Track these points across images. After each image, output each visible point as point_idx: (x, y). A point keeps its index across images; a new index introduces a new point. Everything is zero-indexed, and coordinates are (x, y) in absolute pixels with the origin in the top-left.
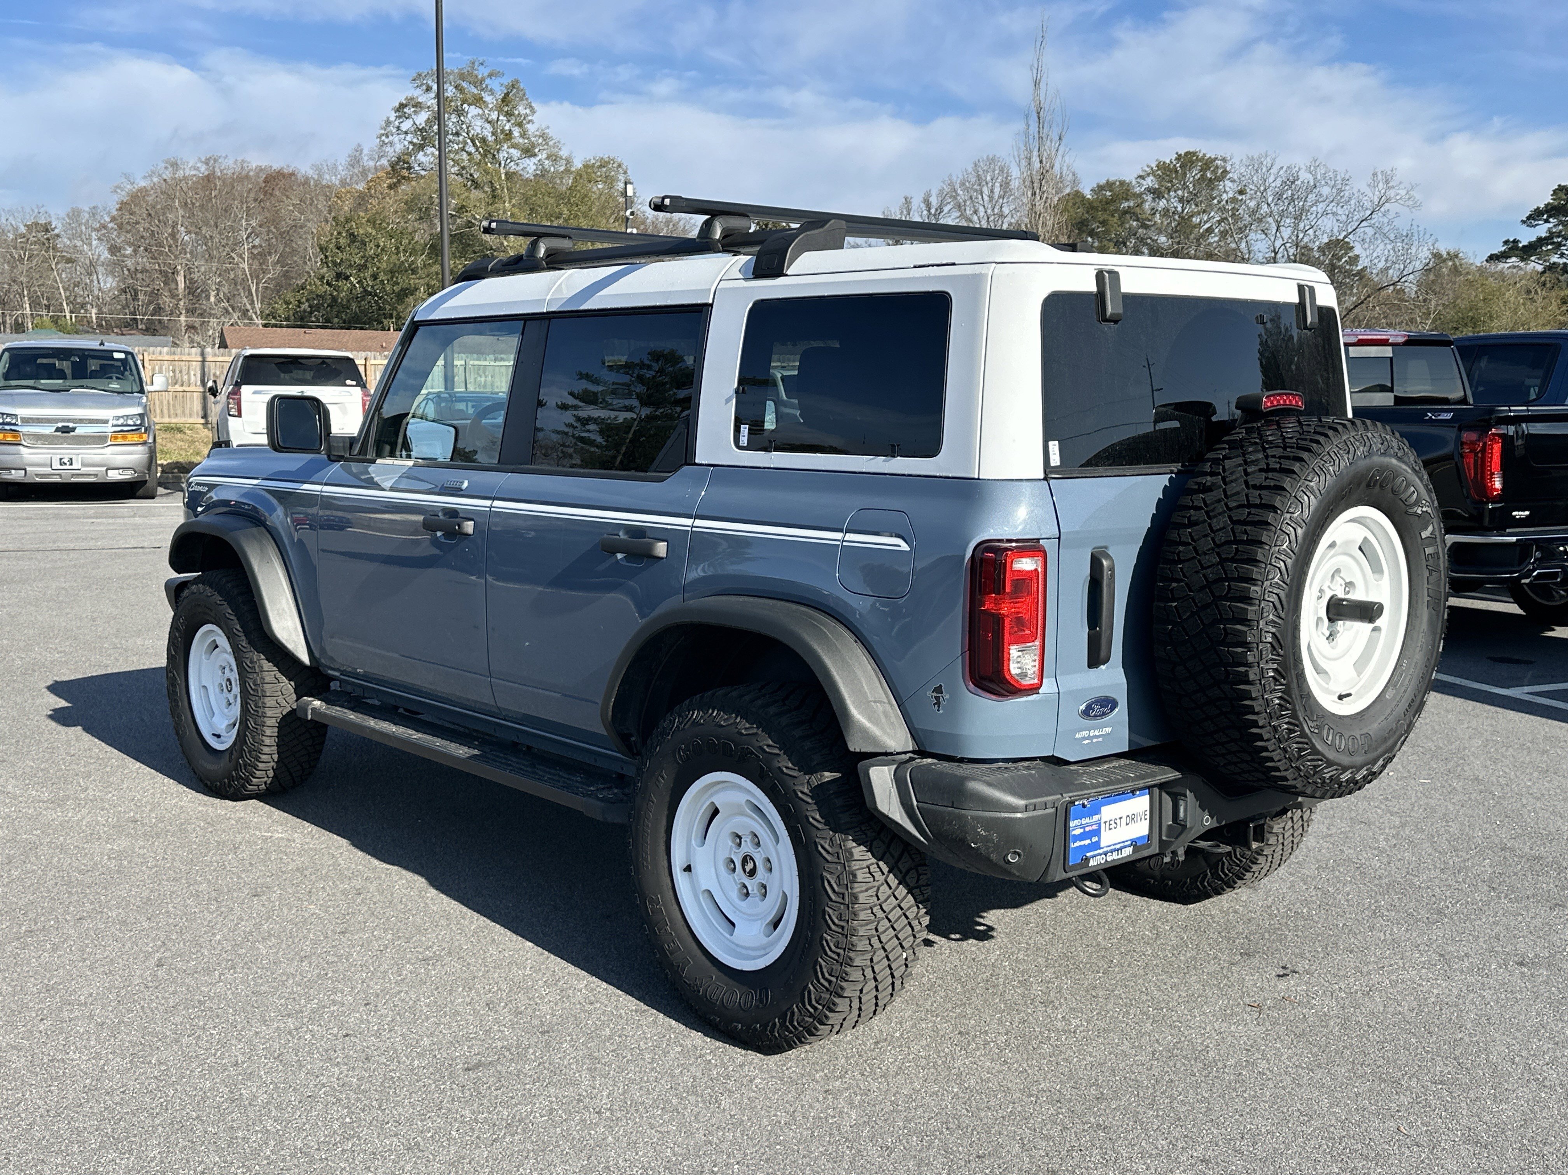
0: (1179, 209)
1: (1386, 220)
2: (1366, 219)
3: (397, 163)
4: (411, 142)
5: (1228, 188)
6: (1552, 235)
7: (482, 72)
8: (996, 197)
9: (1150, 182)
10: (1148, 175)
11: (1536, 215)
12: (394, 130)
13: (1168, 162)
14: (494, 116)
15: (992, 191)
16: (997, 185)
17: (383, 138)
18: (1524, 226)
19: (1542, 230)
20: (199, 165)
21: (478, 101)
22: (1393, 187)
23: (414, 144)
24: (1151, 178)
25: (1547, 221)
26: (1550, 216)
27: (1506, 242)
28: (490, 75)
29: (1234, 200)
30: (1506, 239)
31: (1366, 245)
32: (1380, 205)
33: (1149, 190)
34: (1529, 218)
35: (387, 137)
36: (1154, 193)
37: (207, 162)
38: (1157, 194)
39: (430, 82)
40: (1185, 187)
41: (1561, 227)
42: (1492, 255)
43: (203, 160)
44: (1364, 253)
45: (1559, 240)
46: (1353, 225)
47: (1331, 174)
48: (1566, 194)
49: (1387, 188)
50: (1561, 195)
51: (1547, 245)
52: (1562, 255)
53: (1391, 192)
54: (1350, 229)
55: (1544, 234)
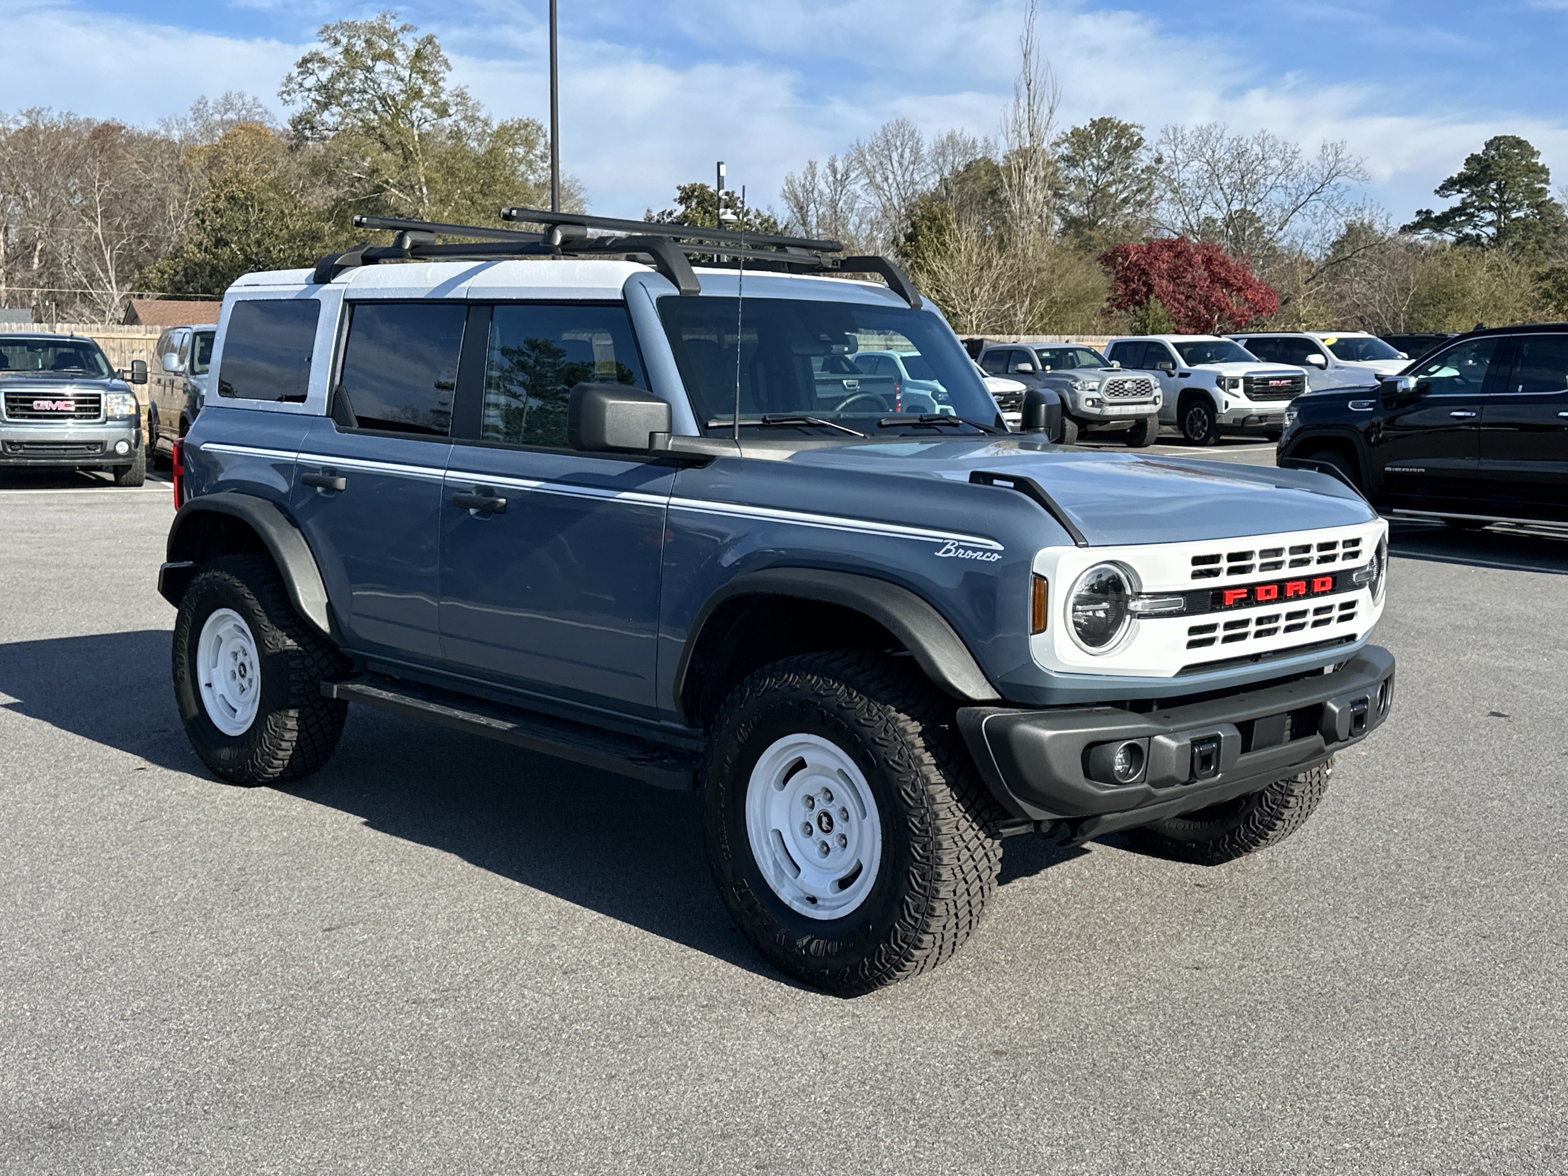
0: (1095, 179)
1: (1335, 194)
2: (1315, 192)
3: (300, 122)
4: (314, 100)
5: (1143, 158)
6: (1465, 205)
7: (393, 25)
8: (906, 163)
9: (1065, 150)
10: (1064, 142)
11: (1450, 185)
12: (296, 87)
13: (1082, 128)
14: (406, 74)
15: (902, 156)
16: (907, 150)
17: (285, 96)
18: (1437, 196)
19: (1455, 200)
20: (19, 118)
21: (389, 56)
22: (1343, 160)
23: (318, 102)
24: (1067, 145)
25: (1460, 191)
26: (1462, 187)
27: (1419, 213)
28: (403, 29)
29: (1148, 169)
30: (1418, 209)
31: (1318, 219)
32: (1330, 177)
33: (1063, 158)
34: (1443, 188)
35: (289, 94)
36: (1068, 161)
37: (29, 114)
38: (1071, 162)
39: (338, 36)
40: (1100, 156)
41: (1474, 198)
42: (1404, 226)
43: (24, 112)
44: (1315, 227)
45: (1472, 210)
46: (1302, 198)
47: (1280, 146)
48: (1479, 164)
49: (1337, 161)
50: (1474, 164)
51: (1460, 216)
52: (1475, 227)
53: (1341, 165)
54: (1300, 203)
55: (1457, 204)
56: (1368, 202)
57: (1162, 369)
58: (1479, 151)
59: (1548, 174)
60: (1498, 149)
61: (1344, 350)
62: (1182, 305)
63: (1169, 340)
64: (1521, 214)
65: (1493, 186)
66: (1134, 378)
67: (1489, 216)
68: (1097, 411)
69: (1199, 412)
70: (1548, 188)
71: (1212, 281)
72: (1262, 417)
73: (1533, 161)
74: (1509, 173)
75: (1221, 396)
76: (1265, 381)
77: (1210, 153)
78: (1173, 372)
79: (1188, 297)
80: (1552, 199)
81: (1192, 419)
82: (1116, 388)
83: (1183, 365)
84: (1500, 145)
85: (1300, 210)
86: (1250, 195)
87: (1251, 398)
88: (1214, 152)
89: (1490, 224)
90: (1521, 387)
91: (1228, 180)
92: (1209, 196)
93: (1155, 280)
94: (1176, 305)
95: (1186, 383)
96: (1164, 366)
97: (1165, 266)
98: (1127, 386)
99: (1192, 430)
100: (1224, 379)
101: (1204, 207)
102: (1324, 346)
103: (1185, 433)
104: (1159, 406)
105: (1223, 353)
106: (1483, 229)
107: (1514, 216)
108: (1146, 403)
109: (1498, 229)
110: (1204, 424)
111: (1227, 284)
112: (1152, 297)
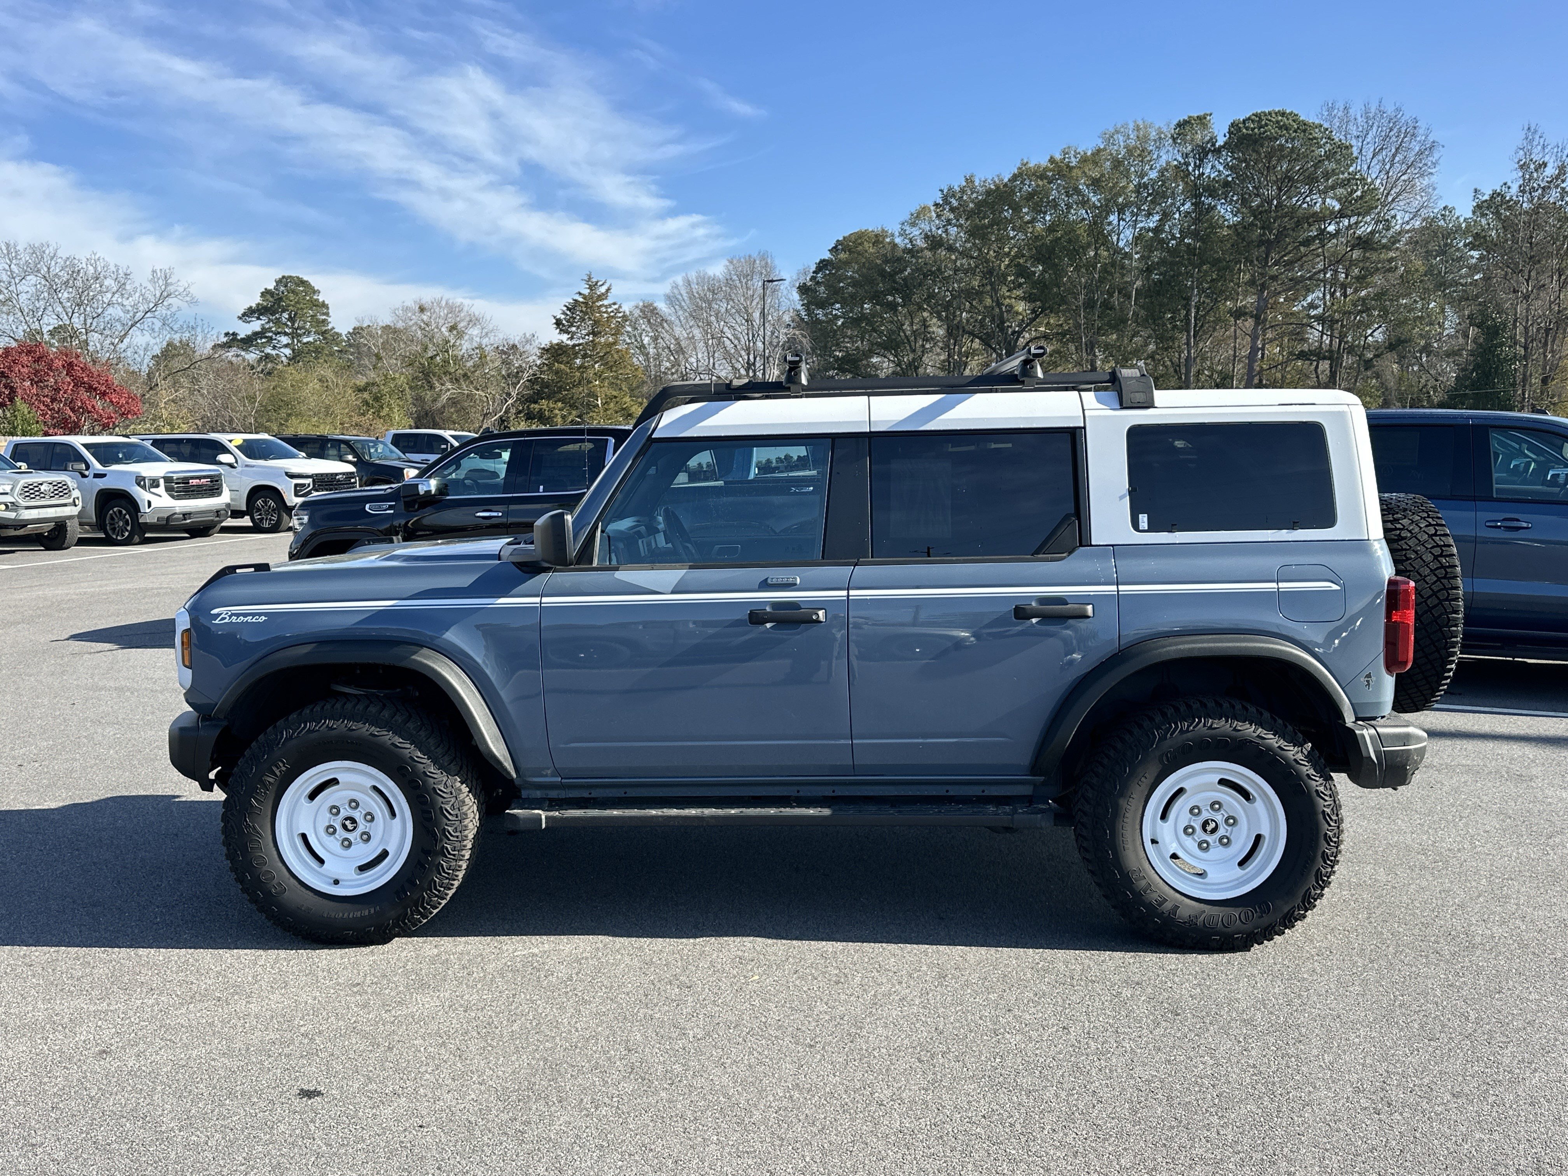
1: (169, 313)
2: (149, 311)
6: (264, 330)
11: (249, 314)
18: (240, 321)
19: (256, 325)
22: (172, 284)
25: (258, 318)
26: (260, 315)
27: (227, 334)
30: (226, 331)
32: (163, 298)
34: (244, 315)
41: (271, 324)
42: (216, 345)
44: (153, 341)
45: (270, 334)
46: (139, 315)
47: (114, 269)
48: (272, 297)
49: (167, 285)
50: (268, 297)
51: (261, 338)
52: (274, 348)
53: (171, 288)
54: (136, 319)
55: (258, 329)
56: (199, 320)
57: (74, 470)
58: (271, 286)
59: (328, 308)
60: (286, 286)
61: (251, 450)
62: (47, 406)
63: (78, 441)
64: (311, 339)
65: (285, 315)
66: (50, 479)
67: (285, 340)
68: (12, 515)
69: (120, 512)
70: (330, 320)
71: (76, 385)
72: (186, 515)
73: (315, 297)
74: (298, 306)
75: (142, 495)
76: (185, 480)
77: (46, 269)
78: (87, 473)
79: (53, 400)
80: (333, 328)
81: (112, 518)
82: (31, 491)
83: (97, 466)
84: (287, 283)
85: (138, 325)
86: (88, 309)
87: (173, 497)
88: (49, 269)
89: (286, 346)
90: (541, 487)
91: (66, 295)
92: (50, 308)
93: (16, 382)
94: (43, 408)
95: (102, 484)
96: (76, 467)
97: (25, 370)
98: (43, 488)
99: (114, 529)
100: (144, 479)
101: (45, 318)
102: (231, 446)
103: (106, 533)
104: (79, 508)
105: (132, 454)
106: (282, 350)
107: (305, 340)
108: (65, 505)
109: (293, 350)
110: (127, 523)
111: (90, 388)
112: (18, 400)
